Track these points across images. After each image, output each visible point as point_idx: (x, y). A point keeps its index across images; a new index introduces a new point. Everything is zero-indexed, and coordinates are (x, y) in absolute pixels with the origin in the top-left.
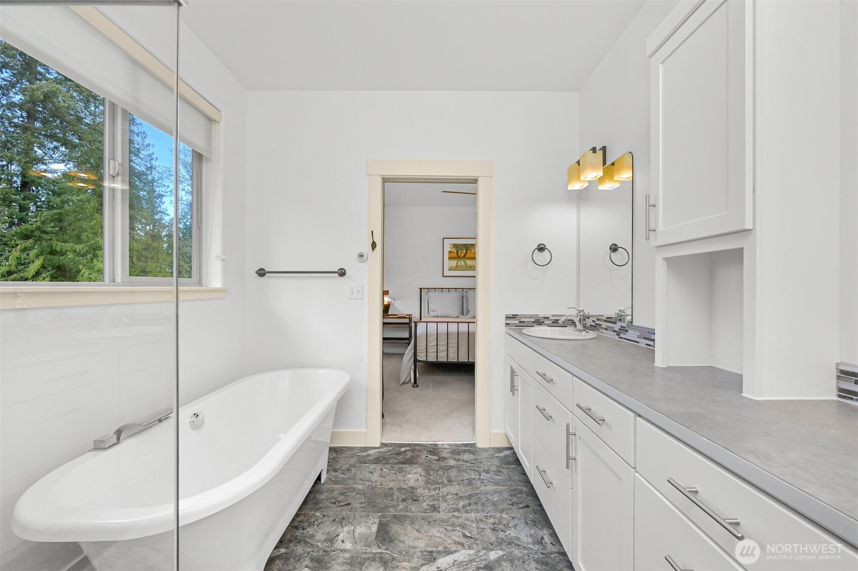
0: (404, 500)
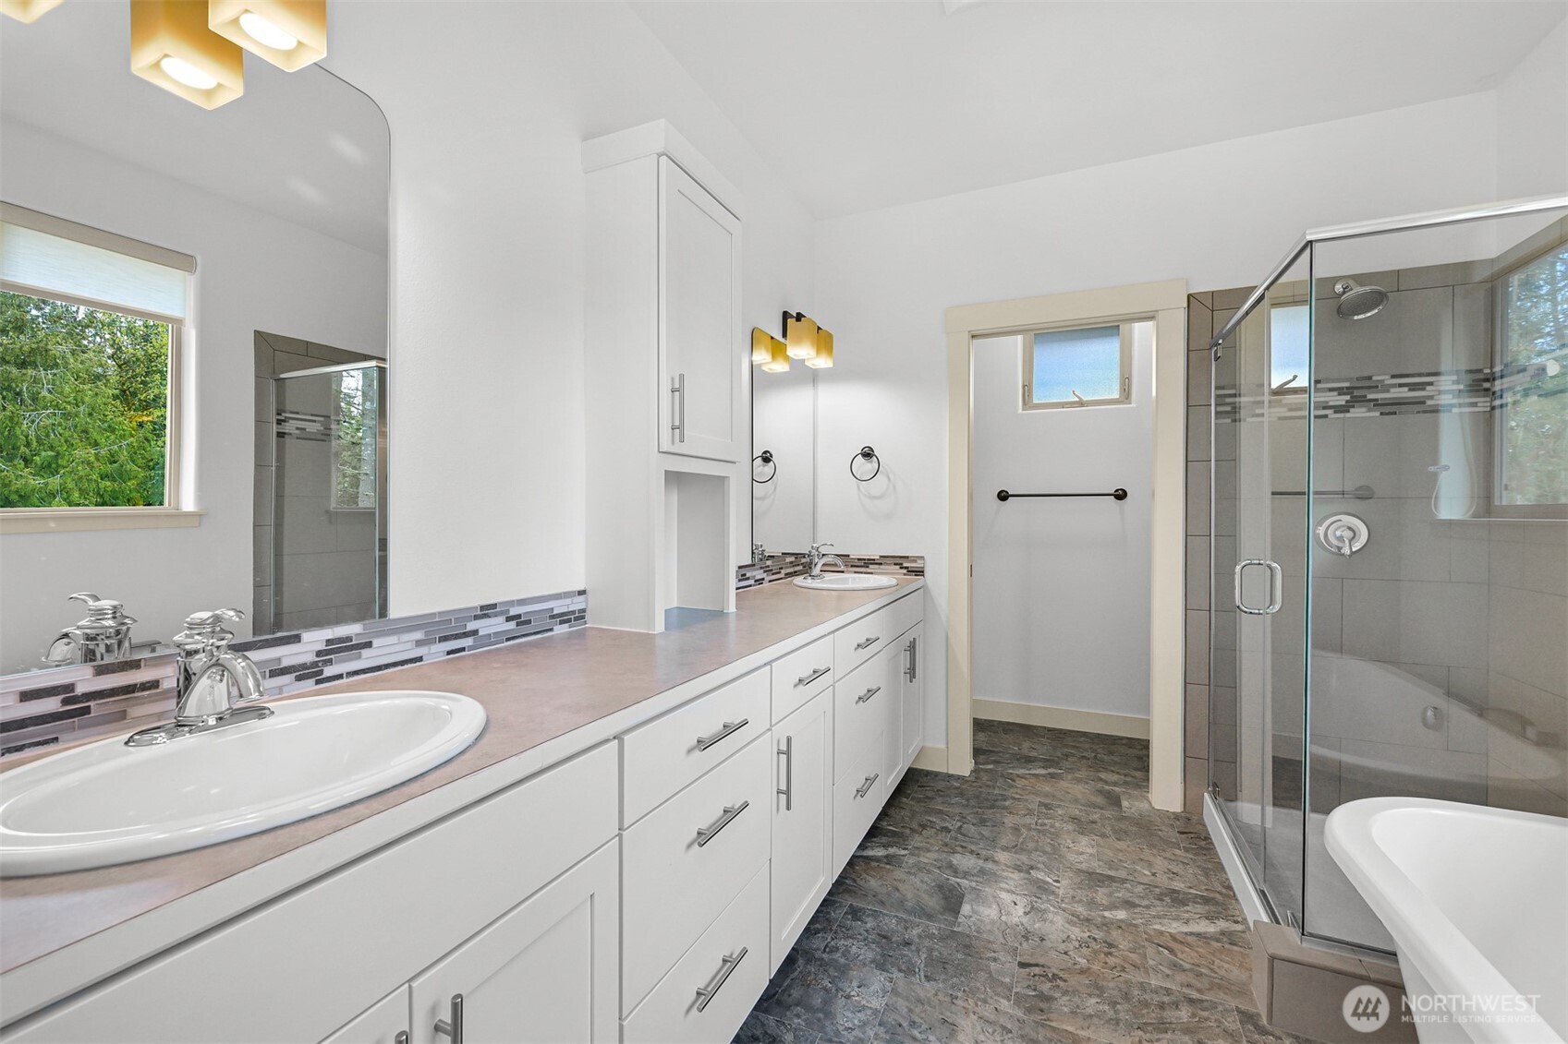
0: (908, 944)
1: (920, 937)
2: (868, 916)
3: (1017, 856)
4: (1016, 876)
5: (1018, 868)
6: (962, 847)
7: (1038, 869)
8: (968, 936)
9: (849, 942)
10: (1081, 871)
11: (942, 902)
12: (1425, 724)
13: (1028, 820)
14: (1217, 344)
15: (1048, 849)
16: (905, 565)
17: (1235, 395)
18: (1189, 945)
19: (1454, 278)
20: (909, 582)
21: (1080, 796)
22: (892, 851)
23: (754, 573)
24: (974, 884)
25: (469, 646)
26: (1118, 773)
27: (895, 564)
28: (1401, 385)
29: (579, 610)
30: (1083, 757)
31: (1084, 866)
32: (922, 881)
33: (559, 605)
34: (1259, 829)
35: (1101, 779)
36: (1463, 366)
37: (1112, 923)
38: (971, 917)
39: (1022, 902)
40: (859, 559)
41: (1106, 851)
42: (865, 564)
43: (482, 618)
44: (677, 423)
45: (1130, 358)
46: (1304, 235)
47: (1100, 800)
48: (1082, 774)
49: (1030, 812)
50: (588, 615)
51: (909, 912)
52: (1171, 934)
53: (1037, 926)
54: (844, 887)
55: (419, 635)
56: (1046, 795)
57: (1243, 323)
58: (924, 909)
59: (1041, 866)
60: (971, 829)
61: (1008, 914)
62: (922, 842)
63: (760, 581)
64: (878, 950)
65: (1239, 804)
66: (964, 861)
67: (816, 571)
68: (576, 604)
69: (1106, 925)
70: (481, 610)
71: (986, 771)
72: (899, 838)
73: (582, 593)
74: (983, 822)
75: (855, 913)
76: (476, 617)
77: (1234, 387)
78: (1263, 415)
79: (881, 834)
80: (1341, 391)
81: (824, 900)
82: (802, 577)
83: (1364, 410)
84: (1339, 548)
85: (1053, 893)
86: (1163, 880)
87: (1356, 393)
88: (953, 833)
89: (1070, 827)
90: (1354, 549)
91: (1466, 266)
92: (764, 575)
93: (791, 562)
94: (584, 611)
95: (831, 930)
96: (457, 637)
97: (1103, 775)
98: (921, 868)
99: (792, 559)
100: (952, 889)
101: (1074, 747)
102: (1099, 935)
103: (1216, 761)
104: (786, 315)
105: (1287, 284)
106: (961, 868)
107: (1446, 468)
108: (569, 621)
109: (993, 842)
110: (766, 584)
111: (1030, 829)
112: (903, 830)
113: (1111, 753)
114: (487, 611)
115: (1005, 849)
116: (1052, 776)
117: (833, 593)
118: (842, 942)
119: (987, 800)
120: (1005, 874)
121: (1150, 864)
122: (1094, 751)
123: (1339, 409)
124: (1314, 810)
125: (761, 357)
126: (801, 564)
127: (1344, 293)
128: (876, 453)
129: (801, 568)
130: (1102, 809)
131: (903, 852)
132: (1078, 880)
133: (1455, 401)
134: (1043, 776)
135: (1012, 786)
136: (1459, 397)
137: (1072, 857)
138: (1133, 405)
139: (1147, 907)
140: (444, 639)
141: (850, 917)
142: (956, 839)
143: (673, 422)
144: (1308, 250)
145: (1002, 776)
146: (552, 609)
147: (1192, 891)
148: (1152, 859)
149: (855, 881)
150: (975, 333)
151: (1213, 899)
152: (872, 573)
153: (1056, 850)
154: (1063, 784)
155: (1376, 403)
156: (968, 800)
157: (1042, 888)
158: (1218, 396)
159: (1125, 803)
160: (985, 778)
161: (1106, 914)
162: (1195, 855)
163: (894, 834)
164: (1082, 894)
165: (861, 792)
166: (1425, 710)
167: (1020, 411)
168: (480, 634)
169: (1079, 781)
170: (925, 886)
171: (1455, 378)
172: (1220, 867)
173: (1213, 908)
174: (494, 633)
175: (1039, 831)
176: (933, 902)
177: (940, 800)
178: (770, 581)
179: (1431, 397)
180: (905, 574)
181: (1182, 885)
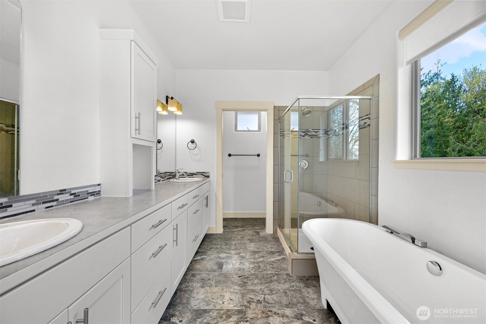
1: (213, 277)
2: (198, 275)
3: (236, 251)
4: (237, 256)
5: (237, 254)
6: (222, 252)
7: (241, 253)
8: (225, 273)
9: (192, 284)
10: (252, 251)
11: (218, 267)
12: (318, 205)
13: (238, 242)
14: (280, 119)
15: (244, 248)
16: (204, 175)
17: (283, 131)
18: (276, 263)
19: (322, 109)
20: (205, 180)
21: (250, 234)
22: (202, 257)
23: (157, 178)
24: (226, 260)
25: (55, 205)
26: (258, 227)
27: (201, 174)
28: (314, 132)
29: (98, 191)
30: (251, 224)
31: (252, 250)
32: (212, 263)
33: (91, 190)
34: (289, 234)
35: (255, 229)
36: (324, 128)
37: (259, 262)
38: (226, 269)
39: (238, 262)
40: (190, 173)
41: (257, 245)
42: (192, 175)
43: (61, 194)
44: (137, 128)
45: (261, 120)
46: (297, 97)
47: (255, 234)
48: (250, 229)
49: (238, 240)
50: (102, 193)
51: (209, 271)
52: (272, 261)
53: (242, 267)
54: (190, 269)
55: (33, 202)
56: (242, 235)
57: (285, 115)
58: (213, 270)
59: (242, 252)
60: (224, 247)
61: (235, 265)
62: (211, 253)
63: (159, 181)
64: (201, 283)
65: (284, 229)
66: (223, 255)
67: (177, 177)
68: (97, 189)
69: (258, 263)
70: (60, 192)
71: (227, 231)
72: (204, 253)
73: (99, 185)
74: (227, 244)
75: (194, 275)
76: (58, 194)
77: (283, 129)
78: (289, 137)
79: (199, 253)
80: (303, 132)
81: (184, 274)
82: (173, 179)
83: (307, 136)
84: (303, 168)
85: (245, 258)
86: (270, 250)
87: (306, 133)
88: (219, 249)
89: (248, 242)
90: (306, 168)
91: (324, 107)
92: (161, 179)
93: (169, 175)
94: (100, 191)
95: (187, 282)
96: (50, 202)
97: (255, 228)
98: (211, 259)
99: (169, 174)
100: (220, 263)
101: (248, 222)
102: (256, 265)
103: (280, 219)
104: (167, 97)
105: (294, 106)
106: (222, 257)
107: (321, 150)
108: (94, 195)
109: (230, 249)
110: (161, 182)
111: (239, 244)
112: (205, 251)
113: (257, 222)
114: (62, 192)
115: (233, 250)
116: (243, 230)
117: (183, 183)
118: (191, 284)
119: (227, 238)
120: (233, 256)
121: (267, 247)
122: (253, 222)
123: (303, 136)
124: (299, 228)
125: (159, 109)
126: (172, 175)
127: (304, 110)
128: (195, 142)
129: (171, 176)
130: (255, 236)
131: (206, 256)
132: (251, 254)
133: (322, 136)
134: (241, 230)
135: (233, 234)
136: (323, 135)
137: (249, 249)
138: (261, 132)
139: (267, 256)
140: (44, 203)
141: (192, 277)
142: (220, 250)
143: (136, 128)
144: (298, 100)
145: (231, 232)
146: (88, 191)
147: (276, 251)
148: (267, 245)
149: (193, 267)
150: (224, 109)
151: (280, 251)
152: (194, 177)
153: (245, 248)
154: (246, 231)
155: (310, 135)
156: (222, 239)
157: (243, 257)
158: (280, 131)
159: (260, 234)
160: (226, 233)
161: (258, 260)
162: (276, 242)
163: (203, 252)
164: (252, 257)
165: (194, 240)
166: (318, 202)
167: (234, 132)
168: (59, 200)
169: (250, 230)
170: (213, 264)
171: (322, 131)
172: (281, 244)
173: (280, 253)
174: (65, 200)
175: (241, 244)
176: (215, 267)
177: (215, 241)
178: (162, 181)
179: (318, 135)
180: (204, 177)
181: (274, 250)
